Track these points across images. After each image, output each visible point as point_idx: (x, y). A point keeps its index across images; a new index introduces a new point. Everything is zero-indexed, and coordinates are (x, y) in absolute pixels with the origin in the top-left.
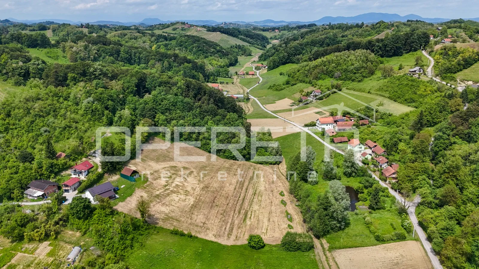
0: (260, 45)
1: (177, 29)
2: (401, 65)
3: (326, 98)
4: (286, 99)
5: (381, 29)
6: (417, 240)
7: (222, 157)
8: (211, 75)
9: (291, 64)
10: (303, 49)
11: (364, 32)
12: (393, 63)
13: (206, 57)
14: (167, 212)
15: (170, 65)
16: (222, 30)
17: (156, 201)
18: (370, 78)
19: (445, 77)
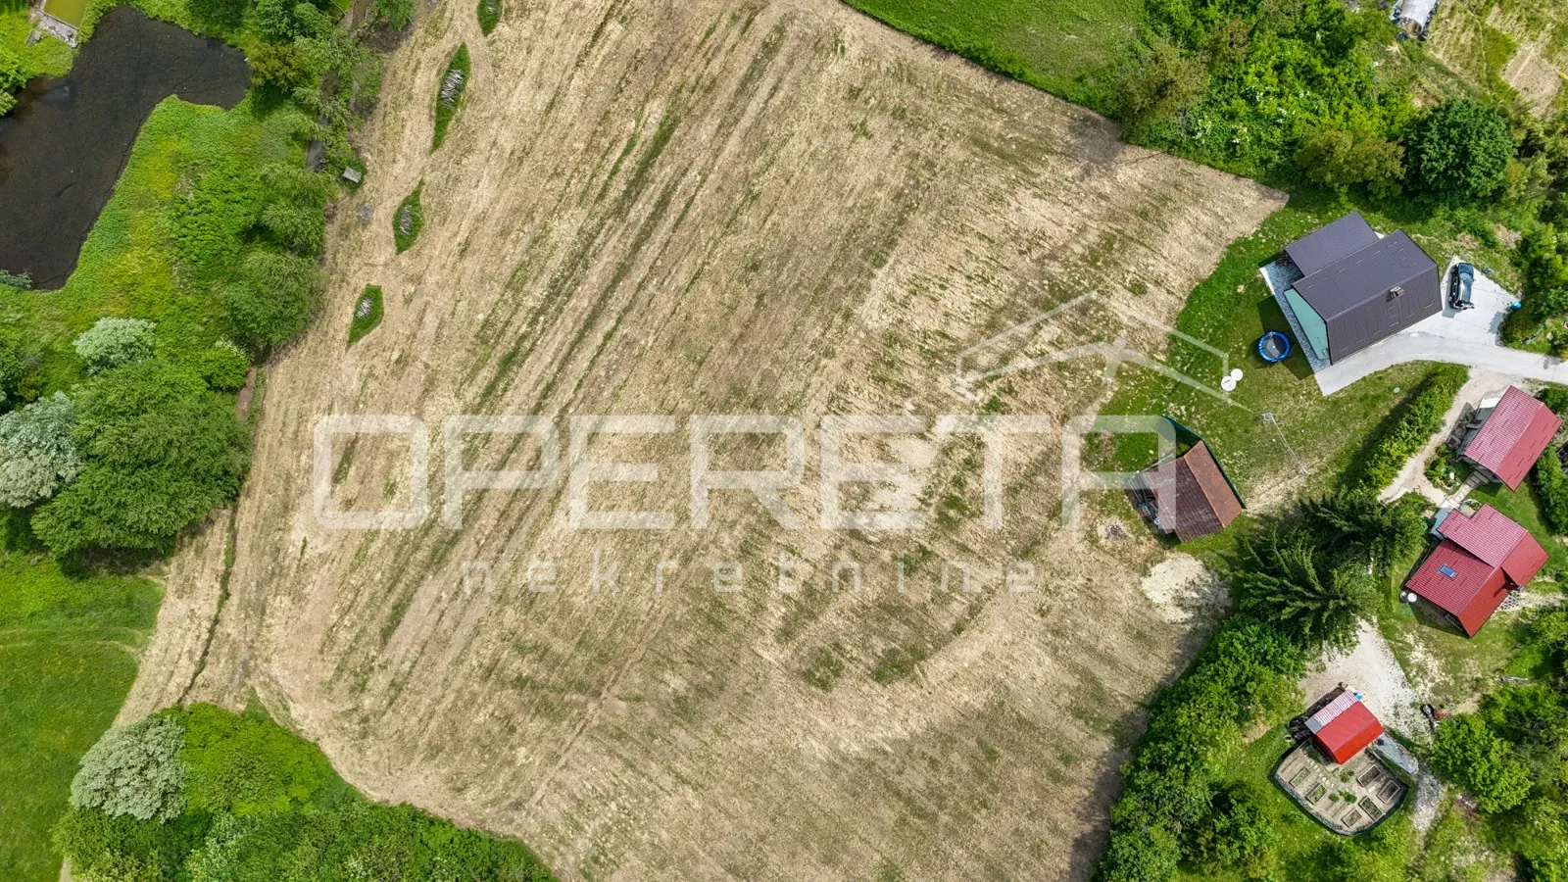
14: (1023, 193)
17: (1065, 264)
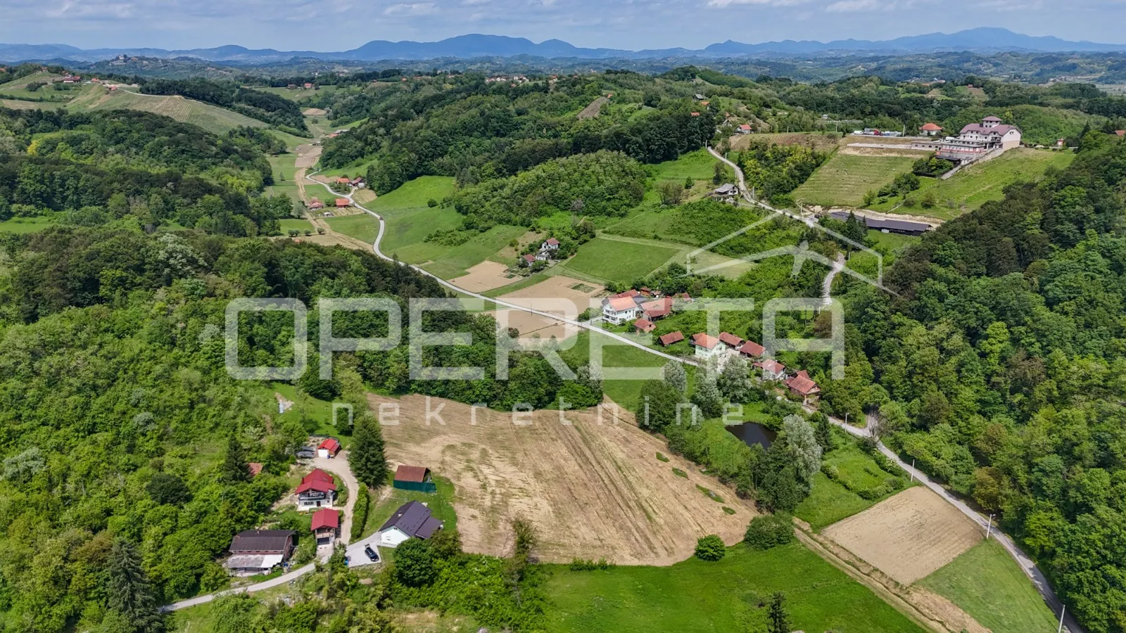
0: (292, 124)
1: (39, 86)
2: (689, 180)
3: (572, 254)
4: (486, 263)
5: (587, 95)
6: (920, 484)
7: (499, 410)
8: (265, 218)
9: (428, 177)
10: (448, 144)
11: (556, 102)
12: (669, 174)
13: (203, 168)
15: (166, 202)
16: (187, 90)
18: (639, 208)
19: (777, 200)
